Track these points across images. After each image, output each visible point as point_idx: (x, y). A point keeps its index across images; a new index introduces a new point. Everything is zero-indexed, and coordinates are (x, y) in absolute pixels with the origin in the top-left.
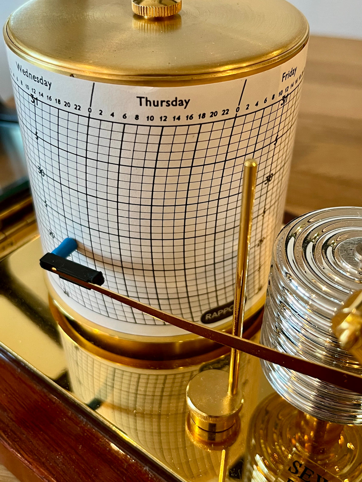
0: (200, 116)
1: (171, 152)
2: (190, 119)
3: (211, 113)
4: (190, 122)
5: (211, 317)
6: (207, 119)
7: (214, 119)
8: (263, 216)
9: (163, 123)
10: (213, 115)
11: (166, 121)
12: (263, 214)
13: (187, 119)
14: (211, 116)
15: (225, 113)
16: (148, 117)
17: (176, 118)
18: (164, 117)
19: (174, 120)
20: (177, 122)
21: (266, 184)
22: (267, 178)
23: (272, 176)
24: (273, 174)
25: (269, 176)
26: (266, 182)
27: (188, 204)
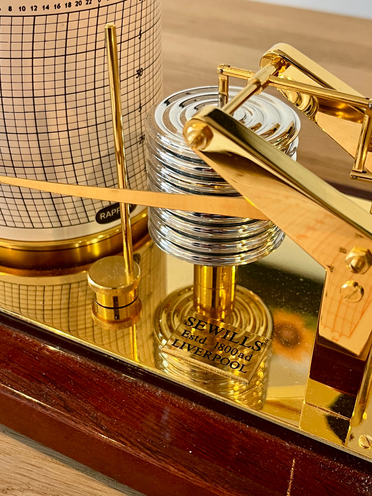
0: (66, 4)
1: (45, 41)
2: (58, 8)
3: (76, 2)
4: (58, 11)
5: (105, 216)
6: (73, 8)
7: (79, 8)
8: (140, 111)
9: (35, 13)
10: (78, 5)
11: (37, 10)
12: (139, 109)
13: (55, 8)
14: (77, 5)
15: (89, 3)
16: (20, 8)
17: (45, 7)
18: (35, 6)
19: (44, 10)
20: (46, 12)
21: (137, 78)
22: (137, 71)
23: (142, 71)
24: (143, 69)
25: (139, 70)
26: (137, 75)
27: (67, 93)
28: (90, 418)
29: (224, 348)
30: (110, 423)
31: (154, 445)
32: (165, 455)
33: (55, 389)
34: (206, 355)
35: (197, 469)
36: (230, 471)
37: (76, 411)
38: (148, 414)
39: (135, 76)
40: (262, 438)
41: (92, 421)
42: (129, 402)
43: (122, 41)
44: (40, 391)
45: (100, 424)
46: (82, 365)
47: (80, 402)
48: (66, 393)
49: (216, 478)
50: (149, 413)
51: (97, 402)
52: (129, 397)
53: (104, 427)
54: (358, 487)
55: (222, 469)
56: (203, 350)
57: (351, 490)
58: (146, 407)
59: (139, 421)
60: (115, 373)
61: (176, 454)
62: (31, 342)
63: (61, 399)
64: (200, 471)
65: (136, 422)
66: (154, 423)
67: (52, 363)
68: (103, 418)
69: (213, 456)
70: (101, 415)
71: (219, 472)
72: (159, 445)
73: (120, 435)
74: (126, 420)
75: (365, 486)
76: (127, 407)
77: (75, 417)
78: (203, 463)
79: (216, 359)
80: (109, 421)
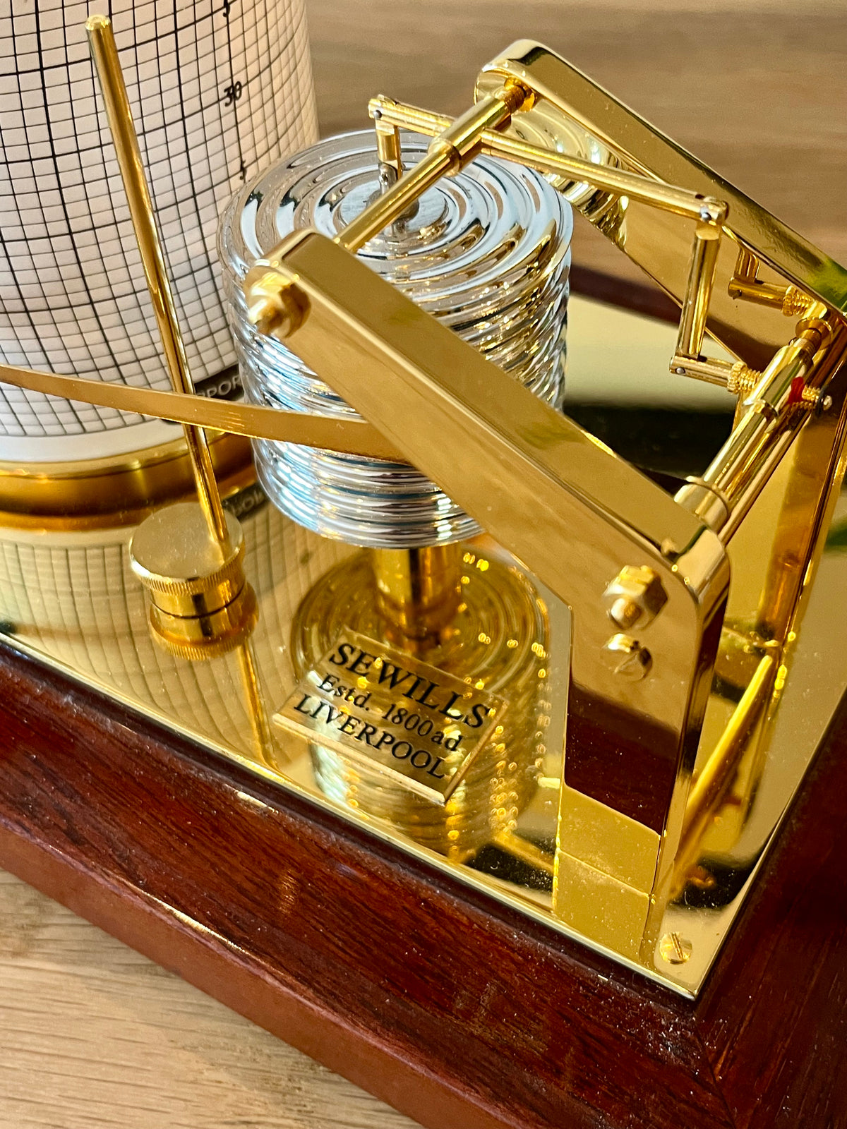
8: (242, 178)
12: (240, 174)
21: (227, 105)
22: (225, 91)
23: (240, 89)
24: (242, 84)
25: (233, 87)
26: (228, 100)
27: (56, 153)
28: (116, 859)
29: (405, 719)
30: (156, 872)
31: (238, 926)
32: (257, 947)
33: (53, 792)
34: (365, 735)
35: (318, 983)
36: (387, 991)
37: (89, 843)
38: (235, 855)
39: (222, 103)
40: (465, 919)
41: (120, 865)
42: (201, 826)
43: (178, 27)
44: (23, 795)
45: (135, 873)
46: (112, 739)
47: (100, 823)
48: (75, 802)
49: (356, 1005)
50: (237, 853)
51: (134, 825)
52: (202, 816)
53: (142, 880)
54: (651, 1042)
55: (370, 986)
56: (359, 722)
57: (635, 1045)
58: (233, 840)
59: (215, 871)
60: (180, 759)
61: (281, 947)
62: (17, 684)
63: (63, 814)
64: (324, 987)
65: (209, 872)
66: (246, 877)
67: (53, 732)
68: (143, 861)
69: (356, 955)
70: (139, 853)
71: (365, 991)
72: (249, 926)
73: (173, 898)
74: (189, 867)
75: (665, 1039)
76: (195, 838)
77: (86, 856)
78: (333, 971)
79: (383, 744)
80: (153, 869)
